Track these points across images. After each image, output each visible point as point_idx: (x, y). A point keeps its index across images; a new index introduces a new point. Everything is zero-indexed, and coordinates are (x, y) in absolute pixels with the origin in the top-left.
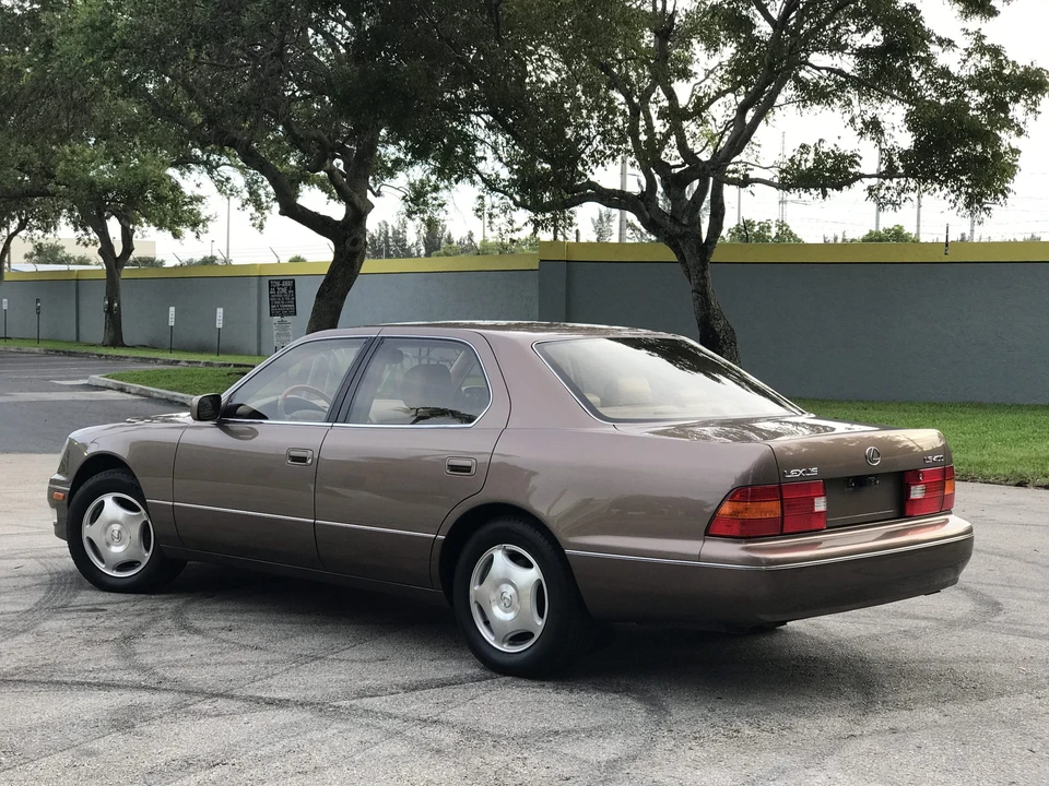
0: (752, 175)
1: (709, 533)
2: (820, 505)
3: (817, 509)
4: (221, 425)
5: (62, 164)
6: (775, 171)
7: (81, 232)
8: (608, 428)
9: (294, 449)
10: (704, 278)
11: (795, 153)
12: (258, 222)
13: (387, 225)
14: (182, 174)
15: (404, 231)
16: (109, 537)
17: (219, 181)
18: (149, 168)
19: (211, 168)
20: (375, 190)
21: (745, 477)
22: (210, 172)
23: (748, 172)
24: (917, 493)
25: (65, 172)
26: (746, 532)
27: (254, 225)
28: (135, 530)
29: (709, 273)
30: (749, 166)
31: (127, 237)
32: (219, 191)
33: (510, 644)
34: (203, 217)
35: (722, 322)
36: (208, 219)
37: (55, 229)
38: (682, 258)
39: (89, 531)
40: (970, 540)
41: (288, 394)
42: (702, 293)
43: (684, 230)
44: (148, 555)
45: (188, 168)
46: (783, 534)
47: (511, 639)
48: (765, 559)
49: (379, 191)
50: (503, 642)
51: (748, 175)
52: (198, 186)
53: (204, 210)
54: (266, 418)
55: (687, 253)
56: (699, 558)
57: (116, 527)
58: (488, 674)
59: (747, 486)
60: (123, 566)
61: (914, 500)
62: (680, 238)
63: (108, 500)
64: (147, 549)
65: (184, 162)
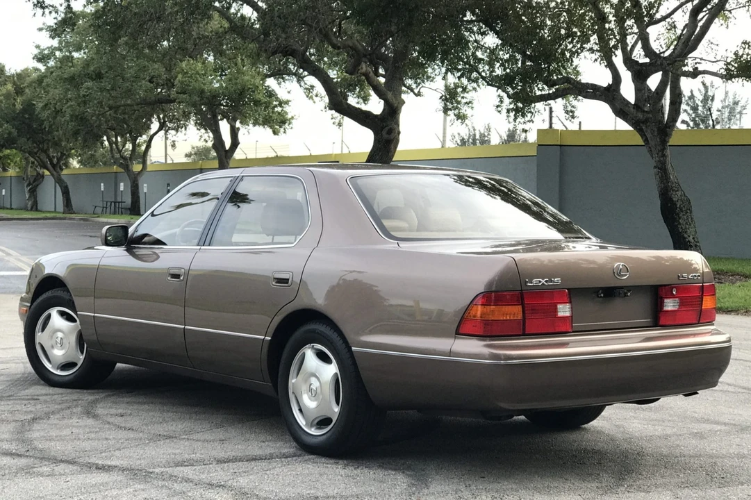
0: (701, 68)
1: (459, 333)
2: (564, 310)
3: (560, 314)
4: (130, 250)
5: (180, 76)
6: (722, 64)
7: (203, 131)
8: (392, 245)
9: (173, 268)
10: (664, 156)
11: (738, 49)
12: (337, 121)
13: (474, 130)
14: (279, 84)
15: (489, 134)
16: (54, 343)
17: (306, 89)
18: (246, 78)
19: (300, 78)
20: (416, 91)
21: (490, 284)
22: (299, 81)
23: (697, 65)
24: (670, 305)
25: (182, 83)
26: (489, 331)
27: (334, 123)
28: (73, 339)
29: (668, 152)
30: (698, 60)
31: (234, 133)
32: (307, 96)
33: (317, 428)
34: (289, 116)
35: (679, 193)
36: (292, 118)
37: (186, 129)
38: (646, 140)
39: (40, 337)
40: (729, 348)
41: (185, 227)
42: (662, 169)
43: (647, 115)
44: (82, 357)
45: (283, 78)
46: (525, 335)
47: (318, 424)
48: (505, 355)
49: (419, 92)
50: (311, 426)
51: (697, 68)
52: (289, 92)
53: (290, 110)
54: (164, 244)
55: (649, 136)
56: (450, 353)
57: (60, 335)
58: (299, 452)
59: (492, 292)
60: (65, 367)
61: (667, 311)
62: (643, 123)
63: (54, 312)
64: (82, 353)
65: (279, 74)
